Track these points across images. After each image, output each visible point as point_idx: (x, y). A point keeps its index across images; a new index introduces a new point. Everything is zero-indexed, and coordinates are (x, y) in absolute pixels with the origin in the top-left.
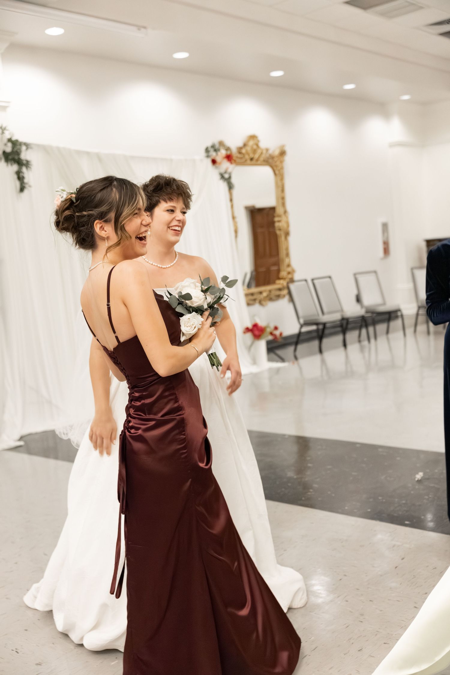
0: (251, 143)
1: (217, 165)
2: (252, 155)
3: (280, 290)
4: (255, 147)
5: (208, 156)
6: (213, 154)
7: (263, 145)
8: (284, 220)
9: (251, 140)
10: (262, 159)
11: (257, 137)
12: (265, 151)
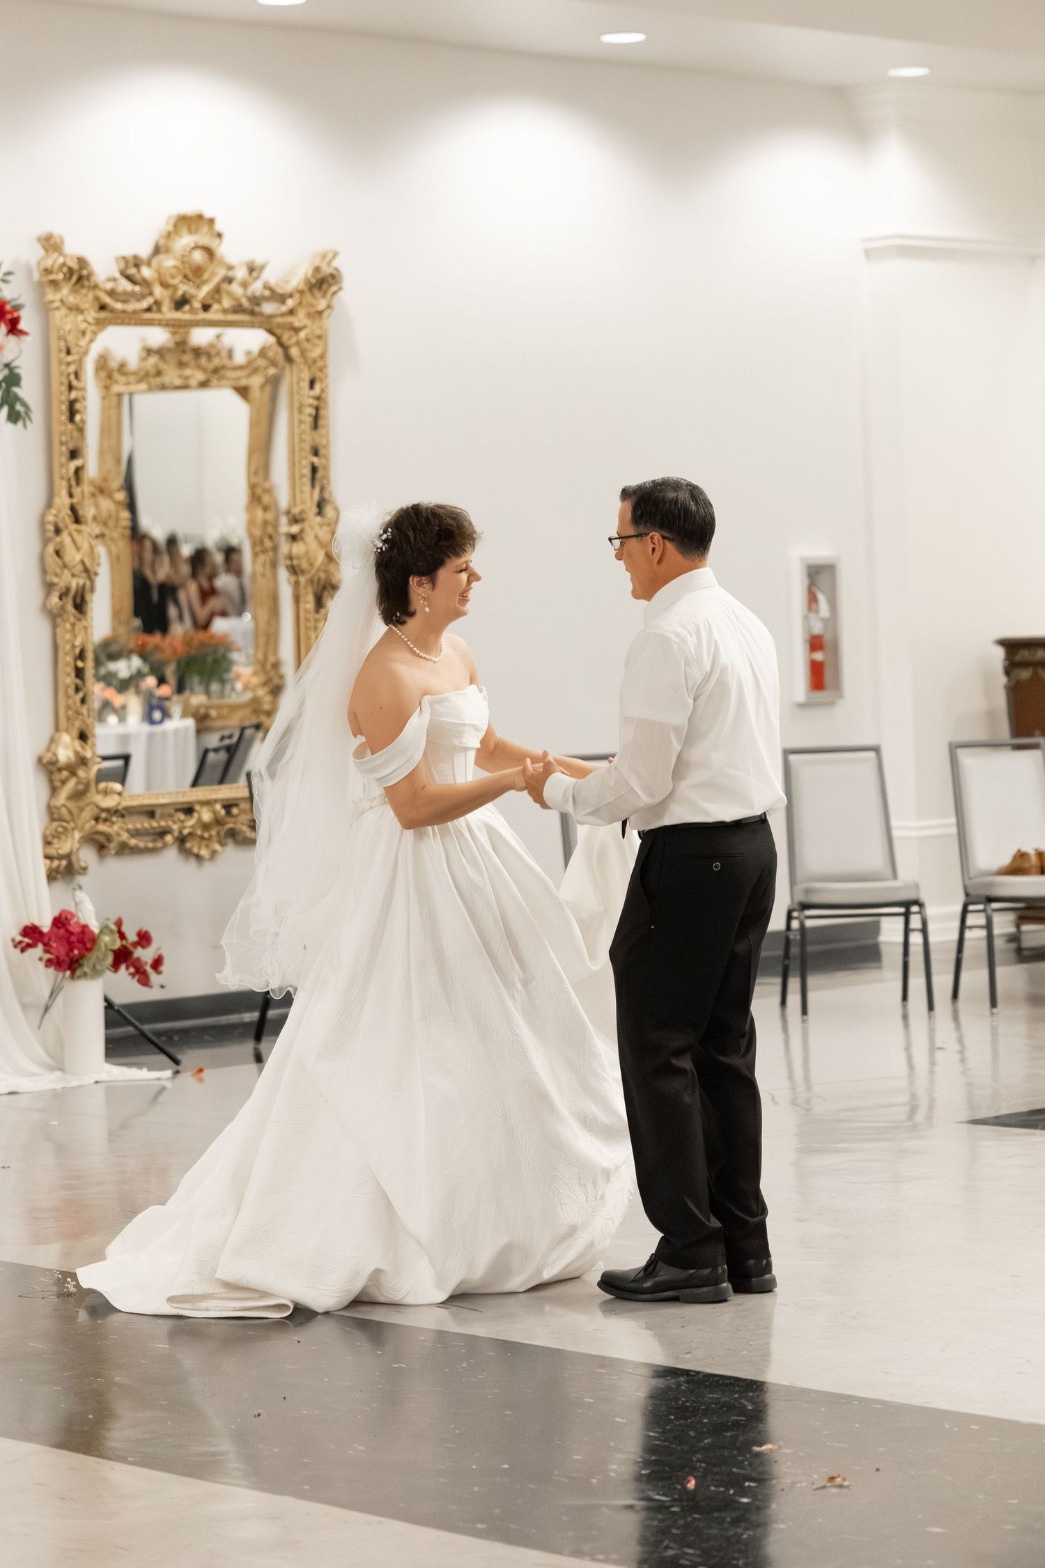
0: (185, 244)
2: (184, 288)
4: (198, 256)
7: (233, 251)
8: (309, 538)
9: (184, 231)
10: (227, 303)
11: (211, 221)
12: (241, 273)
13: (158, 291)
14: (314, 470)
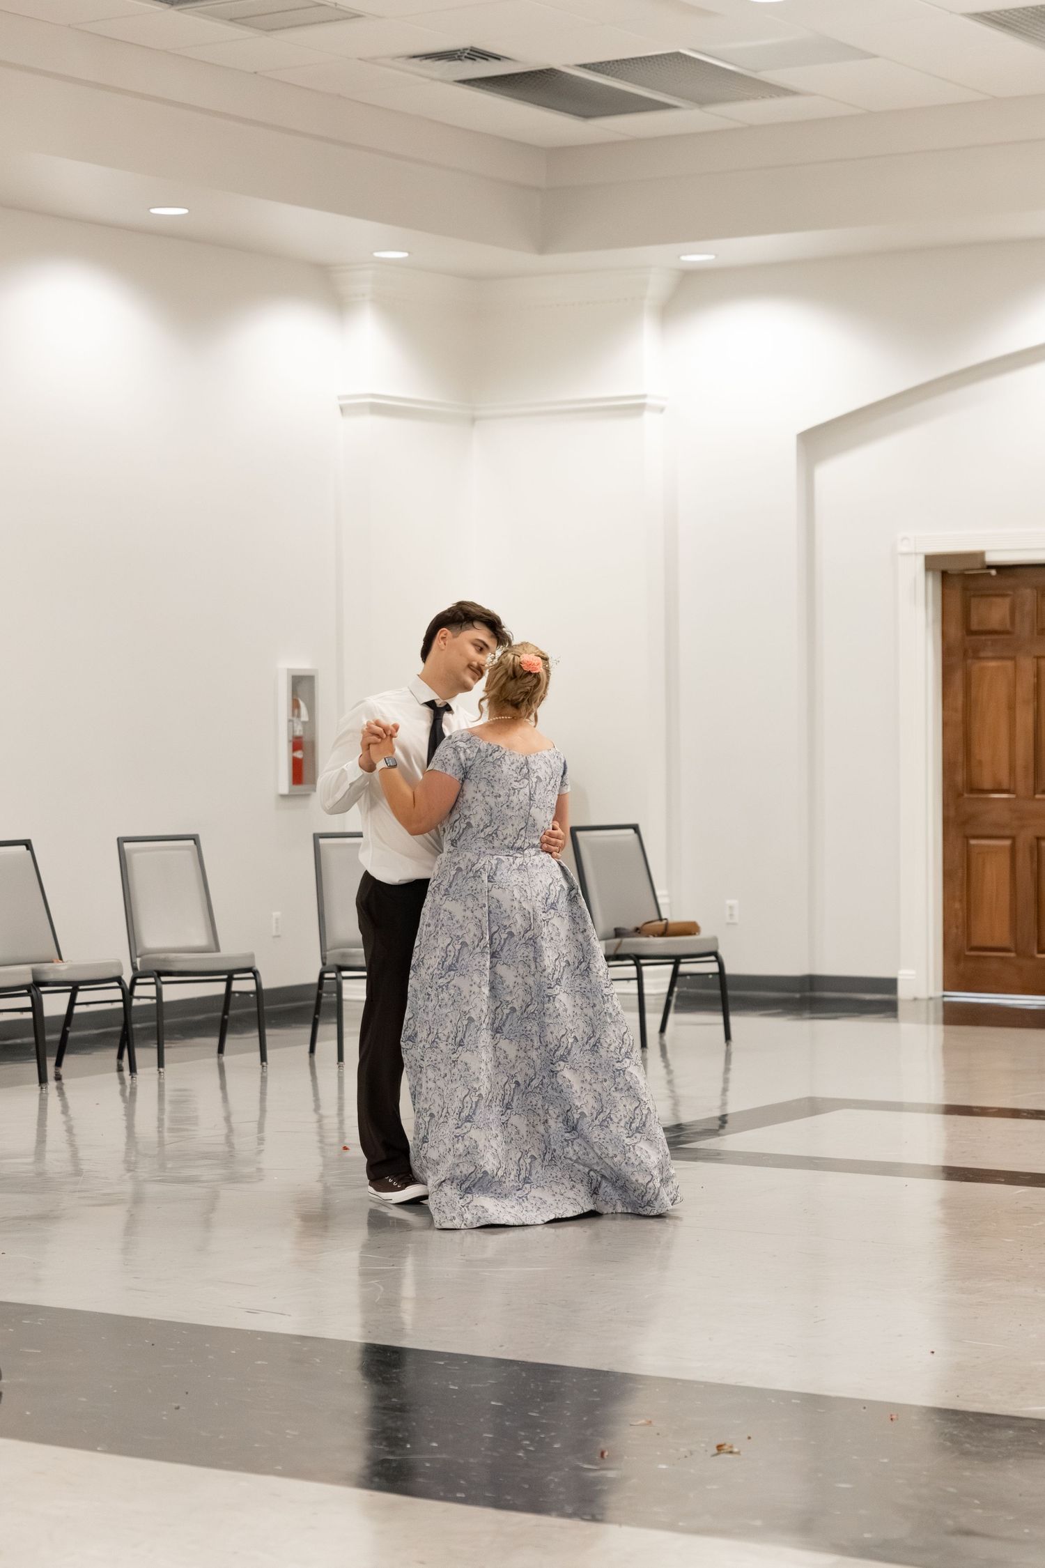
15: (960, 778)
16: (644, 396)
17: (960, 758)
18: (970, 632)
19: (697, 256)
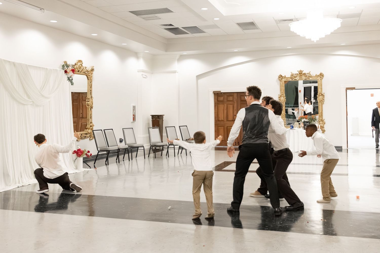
0: (79, 64)
1: (67, 73)
2: (79, 69)
3: (86, 134)
4: (81, 66)
5: (63, 69)
6: (66, 68)
7: (84, 65)
8: (90, 101)
9: (79, 62)
10: (83, 72)
11: (82, 61)
12: (84, 68)
13: (76, 69)
14: (91, 93)
15: (217, 119)
16: (176, 71)
17: (217, 117)
18: (218, 101)
19: (185, 53)
